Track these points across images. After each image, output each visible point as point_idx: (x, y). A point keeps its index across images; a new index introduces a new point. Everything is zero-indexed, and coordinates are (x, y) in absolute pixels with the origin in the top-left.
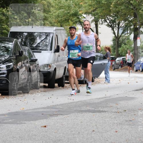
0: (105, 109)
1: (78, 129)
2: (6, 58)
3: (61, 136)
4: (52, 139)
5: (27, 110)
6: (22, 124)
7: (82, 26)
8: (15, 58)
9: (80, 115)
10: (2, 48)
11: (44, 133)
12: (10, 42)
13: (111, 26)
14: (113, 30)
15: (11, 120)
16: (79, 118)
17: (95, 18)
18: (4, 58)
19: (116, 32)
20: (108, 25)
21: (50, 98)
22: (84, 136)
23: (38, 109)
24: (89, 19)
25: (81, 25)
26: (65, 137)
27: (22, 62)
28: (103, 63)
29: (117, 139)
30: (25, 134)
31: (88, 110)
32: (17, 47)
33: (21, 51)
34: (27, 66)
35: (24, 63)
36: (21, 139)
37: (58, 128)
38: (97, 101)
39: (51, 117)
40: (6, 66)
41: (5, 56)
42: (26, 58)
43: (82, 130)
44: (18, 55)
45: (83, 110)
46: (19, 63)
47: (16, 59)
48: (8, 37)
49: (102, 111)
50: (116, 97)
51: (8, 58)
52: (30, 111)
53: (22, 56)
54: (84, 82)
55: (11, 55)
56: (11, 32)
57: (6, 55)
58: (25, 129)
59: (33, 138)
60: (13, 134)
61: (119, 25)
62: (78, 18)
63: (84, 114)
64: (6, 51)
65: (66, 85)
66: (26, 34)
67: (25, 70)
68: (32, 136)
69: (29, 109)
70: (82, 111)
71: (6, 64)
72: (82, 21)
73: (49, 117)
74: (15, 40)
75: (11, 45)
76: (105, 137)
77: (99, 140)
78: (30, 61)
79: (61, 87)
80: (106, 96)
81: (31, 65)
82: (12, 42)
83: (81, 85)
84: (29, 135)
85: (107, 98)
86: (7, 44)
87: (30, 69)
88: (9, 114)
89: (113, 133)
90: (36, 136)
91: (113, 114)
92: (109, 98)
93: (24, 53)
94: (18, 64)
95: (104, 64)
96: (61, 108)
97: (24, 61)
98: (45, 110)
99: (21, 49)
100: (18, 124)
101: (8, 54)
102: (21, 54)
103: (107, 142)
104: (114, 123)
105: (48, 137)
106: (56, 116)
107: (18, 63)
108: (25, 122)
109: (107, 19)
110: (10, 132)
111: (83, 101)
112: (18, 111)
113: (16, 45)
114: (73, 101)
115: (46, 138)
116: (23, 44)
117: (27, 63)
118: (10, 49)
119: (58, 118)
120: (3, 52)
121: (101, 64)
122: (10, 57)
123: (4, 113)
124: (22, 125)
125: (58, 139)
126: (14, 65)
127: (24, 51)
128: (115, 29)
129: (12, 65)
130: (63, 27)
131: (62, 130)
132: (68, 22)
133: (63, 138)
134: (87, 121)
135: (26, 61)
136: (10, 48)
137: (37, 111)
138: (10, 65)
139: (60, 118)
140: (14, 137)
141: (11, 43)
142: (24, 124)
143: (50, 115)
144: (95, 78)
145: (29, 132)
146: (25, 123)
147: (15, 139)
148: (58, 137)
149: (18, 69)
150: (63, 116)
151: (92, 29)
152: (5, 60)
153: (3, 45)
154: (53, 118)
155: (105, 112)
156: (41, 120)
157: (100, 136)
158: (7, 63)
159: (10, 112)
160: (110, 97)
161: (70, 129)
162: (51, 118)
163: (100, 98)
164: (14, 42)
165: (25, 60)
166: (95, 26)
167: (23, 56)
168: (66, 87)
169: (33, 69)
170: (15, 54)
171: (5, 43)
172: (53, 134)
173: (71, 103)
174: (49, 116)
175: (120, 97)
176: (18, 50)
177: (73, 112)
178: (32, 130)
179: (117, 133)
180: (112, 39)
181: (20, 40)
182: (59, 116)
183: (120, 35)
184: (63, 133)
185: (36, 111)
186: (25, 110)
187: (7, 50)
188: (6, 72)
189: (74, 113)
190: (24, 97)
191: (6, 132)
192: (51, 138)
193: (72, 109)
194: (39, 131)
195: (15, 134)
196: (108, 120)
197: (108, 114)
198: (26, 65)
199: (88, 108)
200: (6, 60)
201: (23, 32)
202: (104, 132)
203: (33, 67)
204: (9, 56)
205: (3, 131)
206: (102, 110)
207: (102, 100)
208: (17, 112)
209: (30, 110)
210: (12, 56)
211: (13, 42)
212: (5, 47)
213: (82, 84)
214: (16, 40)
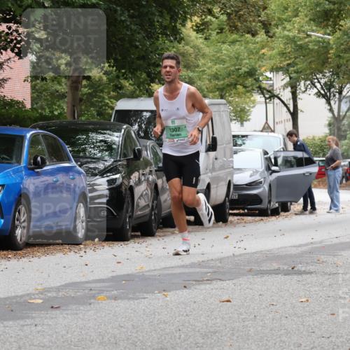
0: (311, 268)
1: (254, 309)
2: (107, 164)
3: (217, 323)
4: (199, 331)
5: (149, 271)
6: (139, 299)
7: (264, 96)
8: (125, 163)
9: (258, 279)
10: (98, 144)
11: (183, 318)
12: (115, 131)
13: (324, 96)
14: (330, 104)
15: (115, 292)
16: (256, 286)
17: (290, 78)
18: (104, 164)
19: (335, 107)
20: (319, 94)
21: (197, 245)
22: (265, 323)
23: (172, 267)
24: (279, 81)
25: (263, 93)
26: (225, 326)
27: (141, 171)
28: (307, 172)
29: (335, 329)
30: (144, 321)
31: (275, 270)
32: (131, 142)
33: (138, 150)
34: (150, 179)
35: (143, 174)
36: (135, 331)
37: (213, 307)
38: (294, 251)
39: (199, 284)
40: (108, 181)
41: (106, 161)
42: (147, 164)
43: (262, 310)
44: (132, 157)
45: (264, 270)
46: (134, 175)
47: (128, 166)
48: (112, 120)
49: (305, 273)
50: (333, 242)
51: (111, 165)
52: (156, 273)
53: (139, 160)
54: (269, 212)
55: (118, 159)
56: (117, 111)
57: (107, 158)
58: (144, 310)
59: (160, 328)
60: (119, 319)
61: (340, 93)
62: (257, 80)
63: (266, 277)
64: (106, 151)
65: (231, 218)
66: (148, 115)
67: (147, 189)
68: (157, 324)
69: (153, 269)
70: (262, 273)
71: (107, 176)
72: (263, 86)
73: (194, 285)
74: (125, 127)
75: (116, 138)
76: (309, 325)
77: (297, 332)
78: (156, 171)
79: (221, 223)
80: (312, 241)
81: (158, 178)
82: (119, 131)
83: (263, 218)
84: (152, 322)
85: (314, 246)
86: (109, 136)
87: (156, 185)
88: (113, 279)
89: (325, 318)
90: (166, 323)
91: (327, 277)
92: (319, 245)
93: (144, 153)
94: (132, 177)
95: (311, 174)
96: (219, 267)
97: (144, 169)
98: (187, 270)
99: (137, 146)
100: (129, 299)
101: (110, 155)
102: (138, 155)
103: (313, 335)
104: (329, 297)
105: (192, 325)
106: (209, 282)
107: (132, 175)
108: (145, 295)
109: (316, 81)
110: (114, 316)
111: (265, 251)
112: (130, 272)
113: (127, 137)
114: (245, 252)
115: (188, 327)
116: (142, 135)
117: (149, 174)
118: (114, 146)
119: (212, 286)
120: (101, 151)
121: (304, 174)
122: (115, 161)
123: (102, 277)
124: (138, 301)
125: (212, 330)
126: (123, 178)
127: (144, 149)
128: (332, 102)
129: (119, 178)
130: (225, 99)
131: (219, 311)
132: (235, 88)
133: (221, 328)
134: (273, 292)
135: (148, 170)
136: (114, 144)
137: (170, 272)
138: (116, 179)
139: (216, 286)
140: (122, 327)
141: (116, 134)
142: (143, 300)
143: (196, 281)
144: (291, 204)
145: (153, 316)
146: (145, 298)
147: (123, 329)
148: (211, 327)
149: (131, 186)
150: (222, 282)
151: (286, 102)
152: (105, 168)
153: (101, 139)
154: (203, 287)
155: (311, 273)
156: (177, 292)
157: (299, 323)
158: (109, 174)
159: (114, 274)
160: (321, 242)
161: (236, 310)
162: (198, 287)
163: (300, 246)
164: (123, 131)
165: (146, 168)
166: (290, 95)
167: (142, 159)
168: (231, 222)
169: (163, 187)
170: (125, 155)
171: (105, 134)
172: (202, 319)
173: (240, 255)
174: (194, 283)
175: (342, 243)
176: (131, 148)
177: (244, 275)
178: (158, 313)
179: (334, 316)
180: (327, 122)
181: (136, 127)
182: (214, 282)
183: (344, 113)
184: (223, 319)
185: (166, 272)
186: (146, 272)
187: (109, 147)
188: (107, 192)
189: (246, 277)
190: (144, 244)
191: (105, 316)
192: (197, 329)
193: (242, 267)
194: (173, 313)
195: (123, 320)
196: (315, 291)
197: (315, 278)
198: (148, 178)
199: (275, 266)
200: (107, 168)
201: (142, 111)
202: (307, 314)
203: (163, 182)
204: (113, 160)
205: (99, 315)
206: (303, 269)
207: (304, 249)
208: (128, 275)
209: (155, 270)
210: (120, 161)
211: (121, 132)
212: (105, 142)
213: (264, 216)
214: (127, 127)
